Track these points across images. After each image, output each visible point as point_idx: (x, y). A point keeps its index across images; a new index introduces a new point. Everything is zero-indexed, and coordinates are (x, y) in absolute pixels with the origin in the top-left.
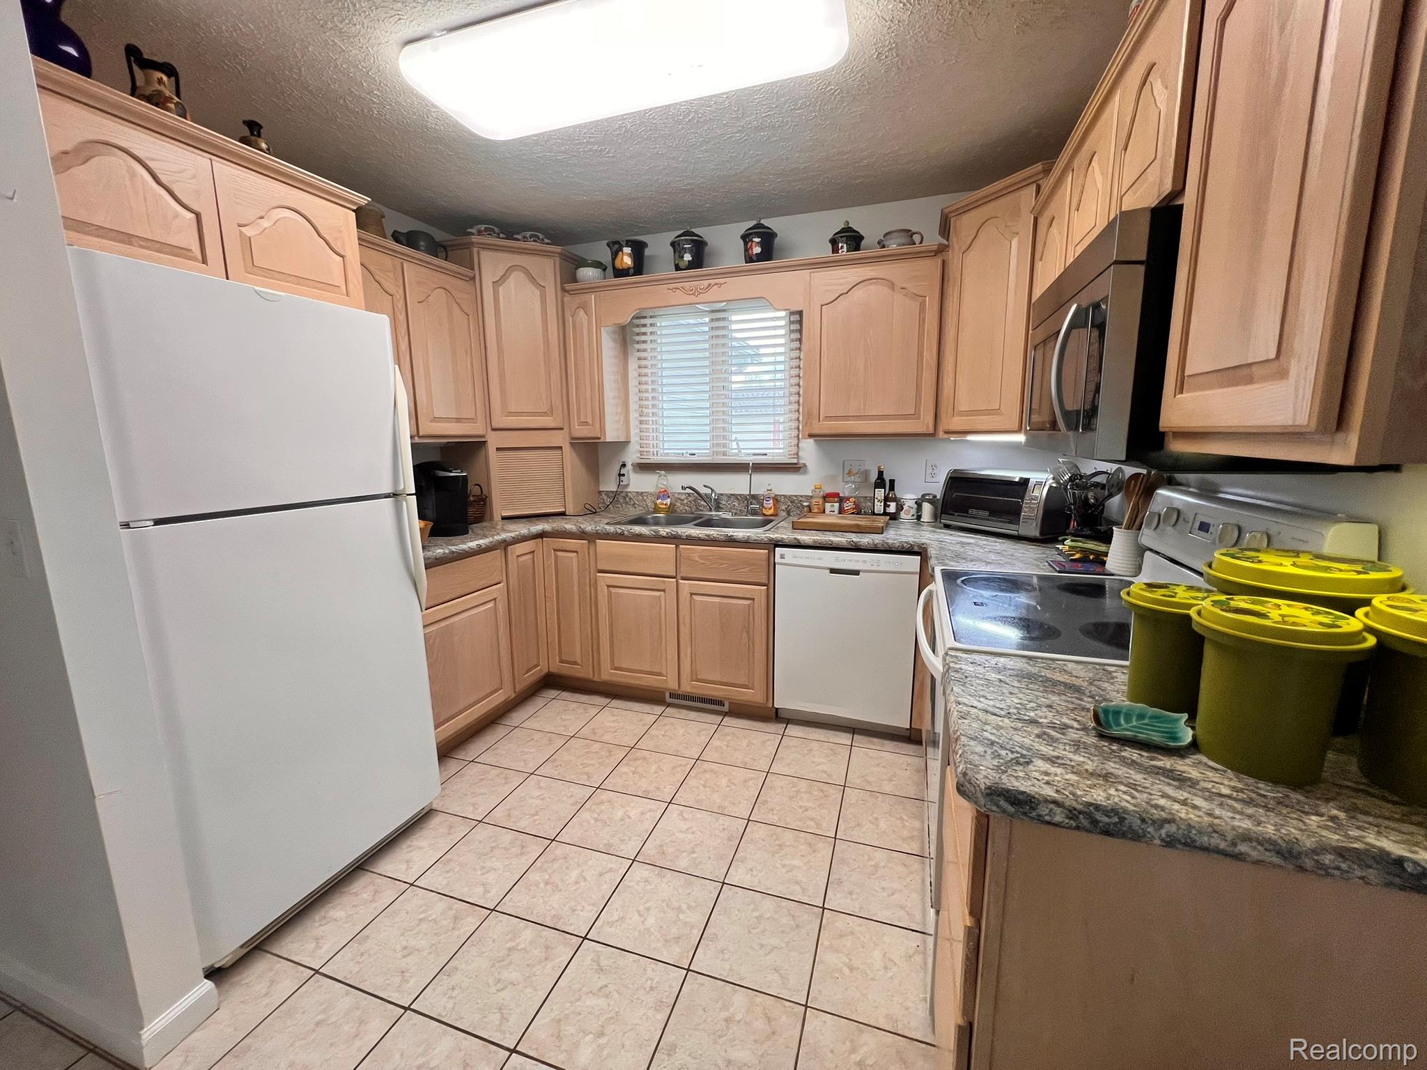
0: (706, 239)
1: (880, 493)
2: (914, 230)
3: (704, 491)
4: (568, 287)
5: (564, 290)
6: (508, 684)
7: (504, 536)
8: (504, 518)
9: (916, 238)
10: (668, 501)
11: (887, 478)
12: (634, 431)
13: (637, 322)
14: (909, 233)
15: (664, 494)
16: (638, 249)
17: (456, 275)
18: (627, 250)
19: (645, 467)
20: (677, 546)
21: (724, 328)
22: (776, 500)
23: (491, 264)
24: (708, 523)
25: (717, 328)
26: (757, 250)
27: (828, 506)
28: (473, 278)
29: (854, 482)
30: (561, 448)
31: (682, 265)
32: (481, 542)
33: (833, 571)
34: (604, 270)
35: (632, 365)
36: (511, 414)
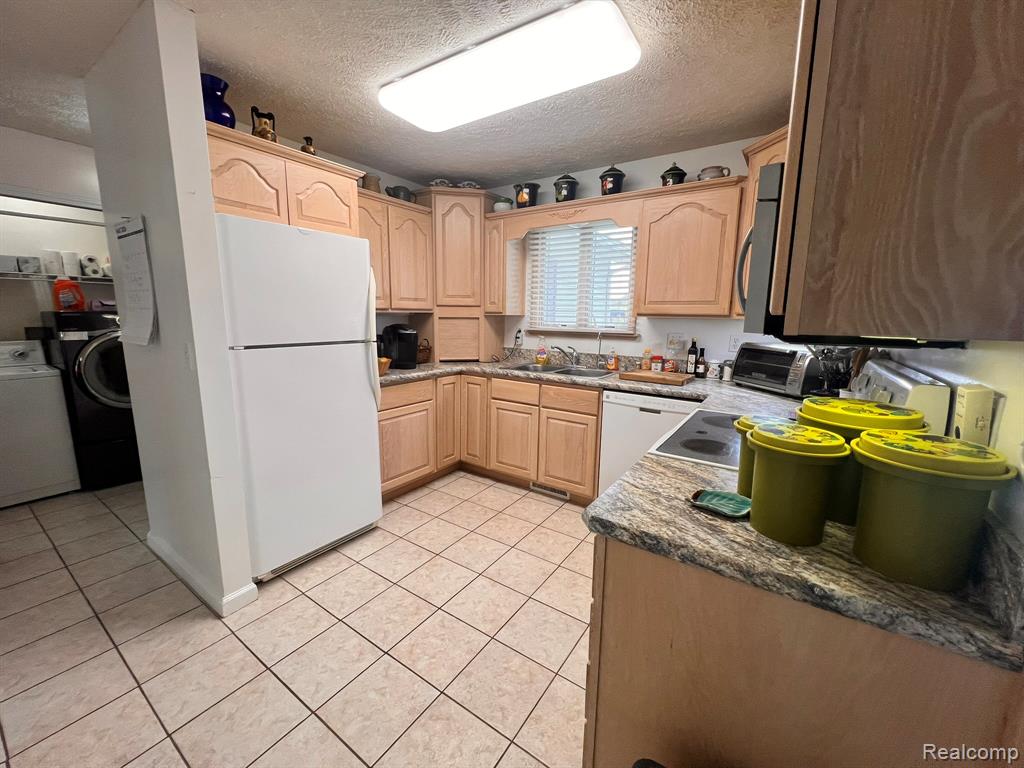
0: (578, 180)
1: (692, 358)
2: (724, 166)
3: (567, 350)
4: (488, 215)
5: (485, 217)
6: (432, 462)
7: (435, 371)
8: (441, 361)
9: (725, 172)
10: (545, 356)
11: (699, 347)
12: (527, 309)
13: (531, 236)
14: (720, 169)
15: (542, 352)
16: (534, 189)
17: (420, 212)
18: (526, 190)
19: (532, 333)
20: (540, 386)
21: (590, 239)
22: (618, 359)
23: (442, 203)
24: (568, 372)
25: (585, 240)
26: (610, 186)
27: (653, 364)
28: (431, 213)
29: (674, 349)
30: (478, 319)
31: (560, 199)
32: (420, 374)
33: (642, 409)
34: (512, 203)
35: (528, 265)
36: (449, 296)
